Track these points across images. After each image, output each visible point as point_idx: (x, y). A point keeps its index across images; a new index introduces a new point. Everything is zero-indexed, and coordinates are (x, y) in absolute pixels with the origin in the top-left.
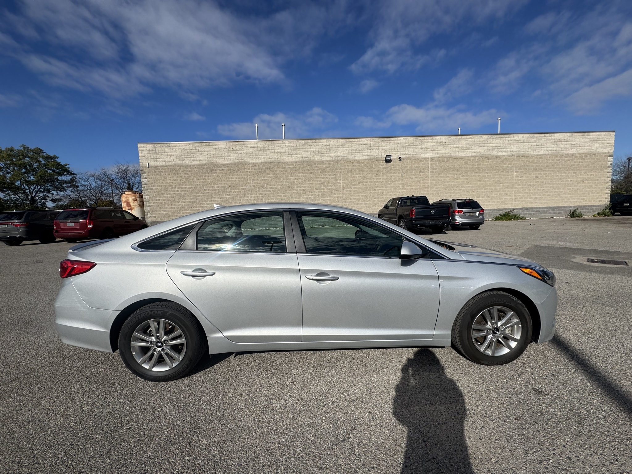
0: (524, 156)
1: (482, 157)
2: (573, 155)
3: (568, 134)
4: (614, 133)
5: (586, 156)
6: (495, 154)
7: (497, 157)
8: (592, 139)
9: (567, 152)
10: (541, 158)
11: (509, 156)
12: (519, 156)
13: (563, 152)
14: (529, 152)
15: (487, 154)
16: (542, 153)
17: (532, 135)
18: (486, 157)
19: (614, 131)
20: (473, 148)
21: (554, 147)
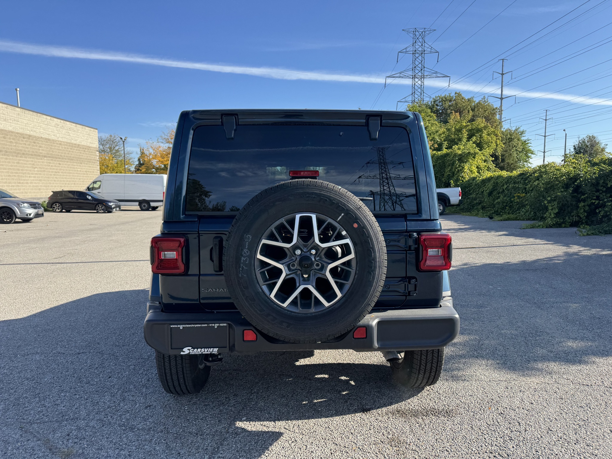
0: (49, 140)
1: (18, 133)
2: (79, 145)
3: (74, 124)
4: (97, 131)
5: (86, 149)
6: (28, 132)
7: (30, 136)
8: (87, 133)
9: (75, 142)
10: (61, 144)
11: (39, 138)
12: (46, 139)
13: (73, 141)
14: (52, 136)
15: (21, 131)
16: (60, 139)
17: (52, 118)
18: (22, 134)
19: (96, 129)
20: (9, 121)
21: (67, 135)
